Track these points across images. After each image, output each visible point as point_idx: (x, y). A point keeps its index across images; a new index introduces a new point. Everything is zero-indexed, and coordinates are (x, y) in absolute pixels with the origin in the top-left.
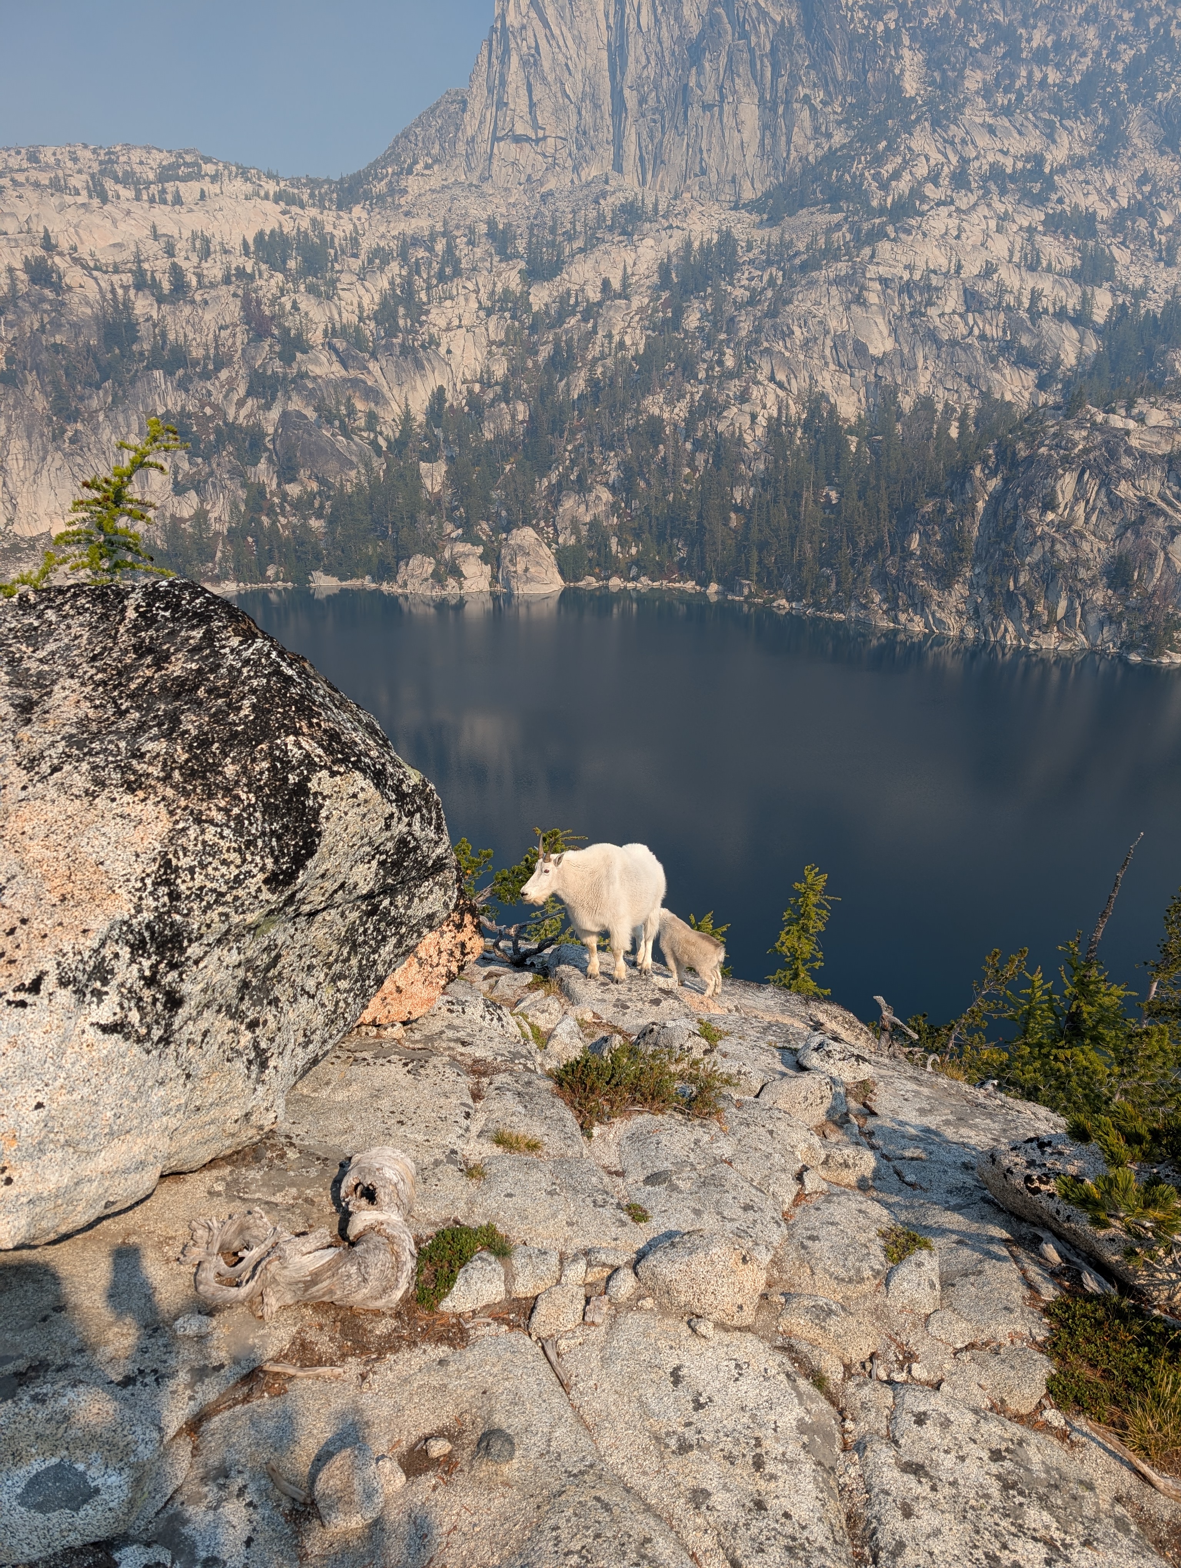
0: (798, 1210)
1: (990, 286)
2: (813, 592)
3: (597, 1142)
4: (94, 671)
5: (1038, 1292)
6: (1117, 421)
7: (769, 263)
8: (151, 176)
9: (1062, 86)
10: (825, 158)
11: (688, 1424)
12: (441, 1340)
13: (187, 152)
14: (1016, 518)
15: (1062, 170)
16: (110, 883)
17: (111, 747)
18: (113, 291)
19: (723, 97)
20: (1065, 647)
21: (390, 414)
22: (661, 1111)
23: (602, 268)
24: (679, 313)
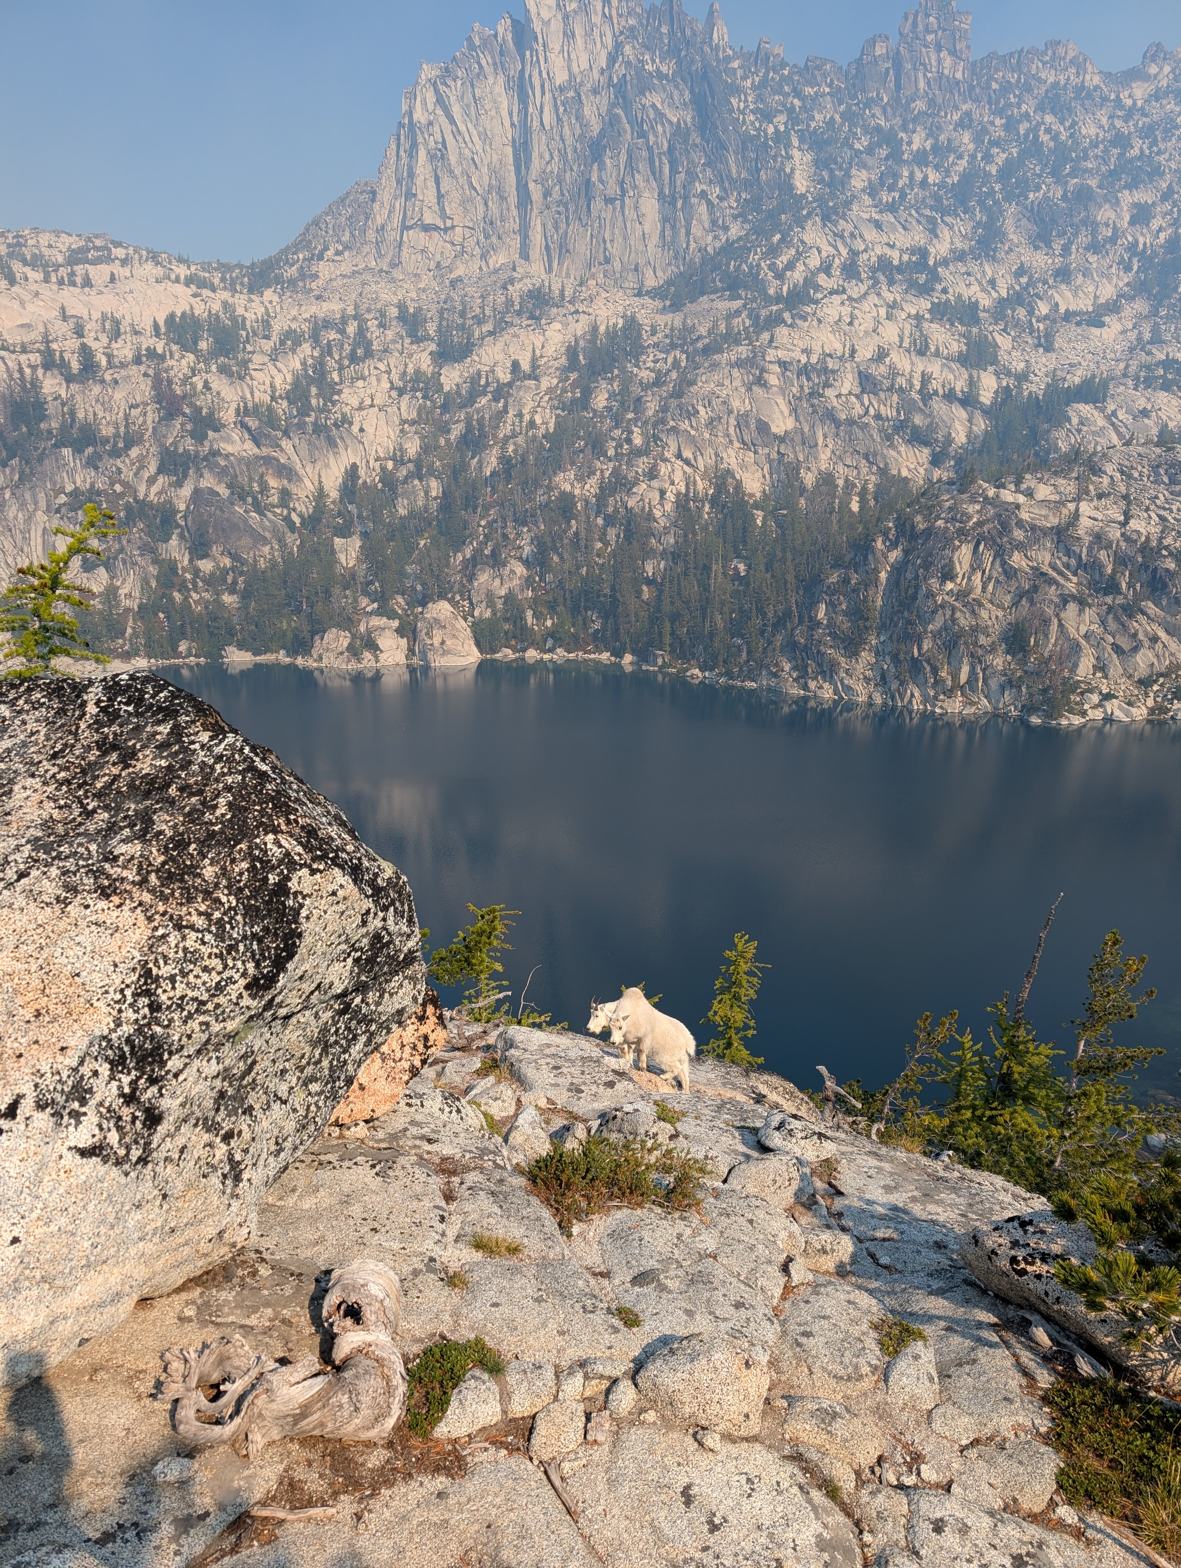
0: (787, 1304)
1: (883, 369)
2: (725, 662)
3: (577, 1241)
4: (55, 769)
5: (1033, 1379)
6: (1008, 496)
7: (673, 346)
8: (60, 259)
9: (941, 185)
10: (723, 249)
11: (705, 1549)
12: (437, 1469)
13: (97, 236)
14: (917, 587)
15: (945, 262)
16: (87, 996)
17: (81, 850)
18: (21, 371)
19: (624, 192)
20: (969, 711)
21: (305, 490)
22: (640, 1205)
23: (511, 350)
24: (587, 393)
